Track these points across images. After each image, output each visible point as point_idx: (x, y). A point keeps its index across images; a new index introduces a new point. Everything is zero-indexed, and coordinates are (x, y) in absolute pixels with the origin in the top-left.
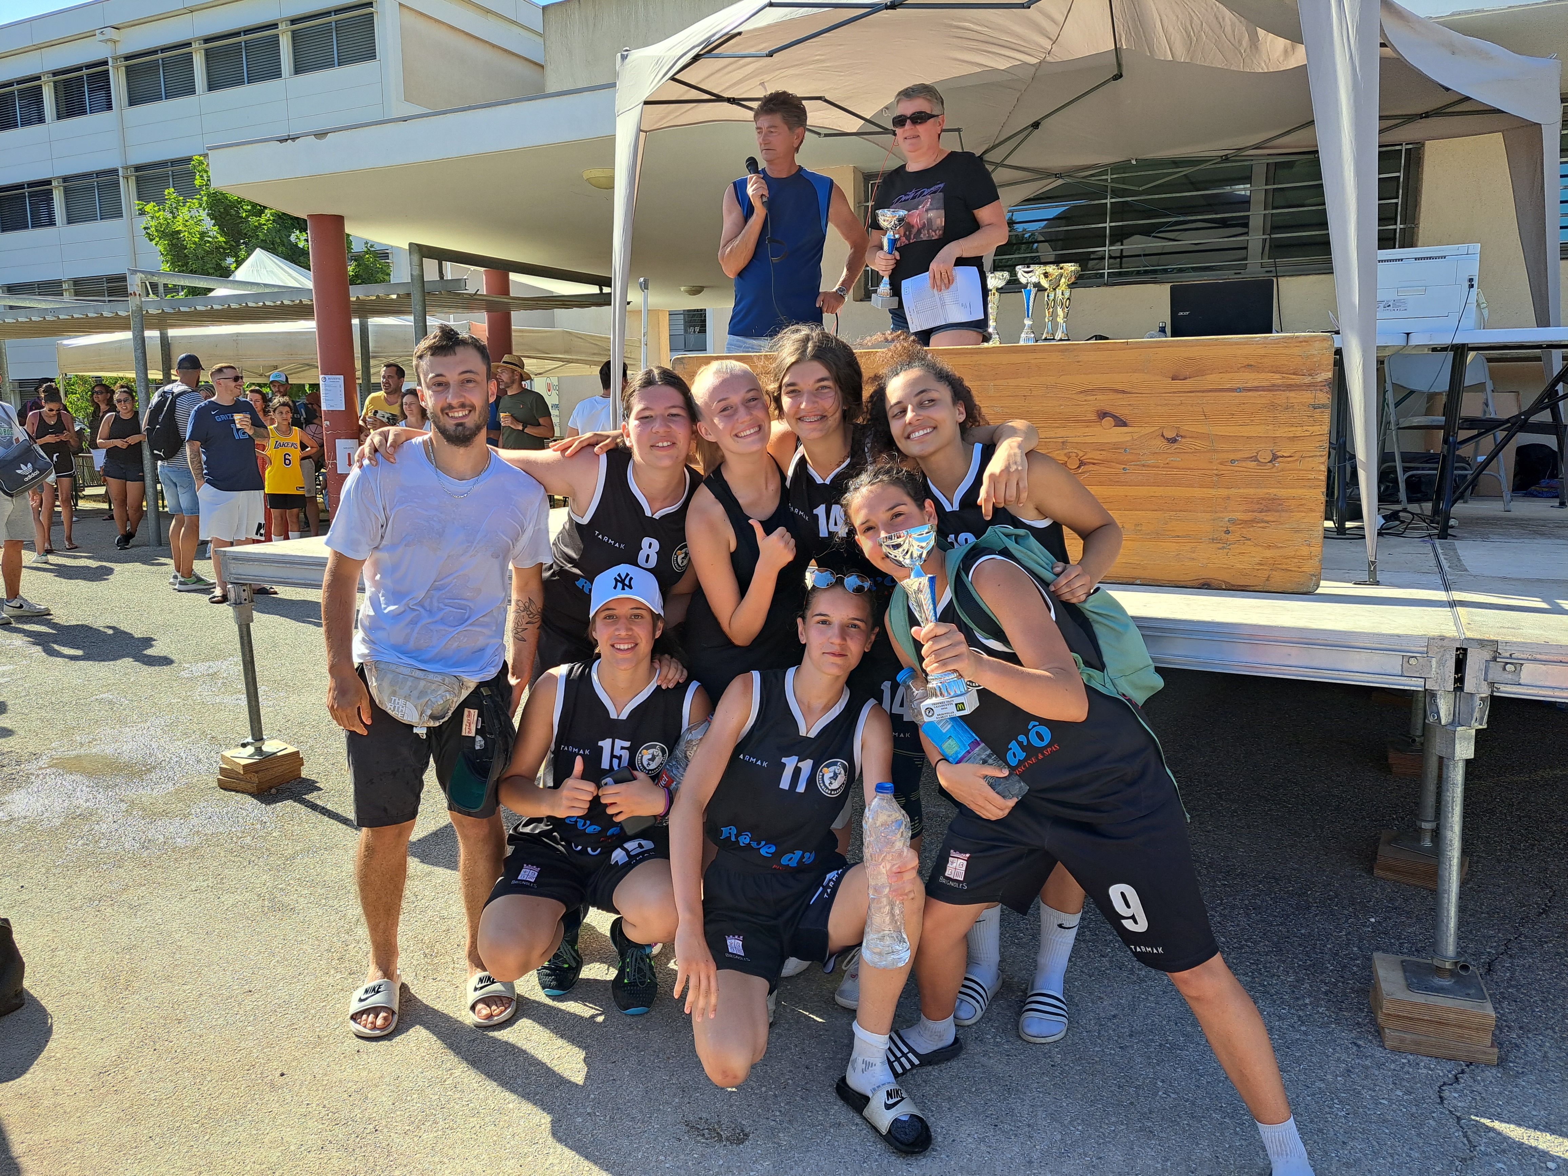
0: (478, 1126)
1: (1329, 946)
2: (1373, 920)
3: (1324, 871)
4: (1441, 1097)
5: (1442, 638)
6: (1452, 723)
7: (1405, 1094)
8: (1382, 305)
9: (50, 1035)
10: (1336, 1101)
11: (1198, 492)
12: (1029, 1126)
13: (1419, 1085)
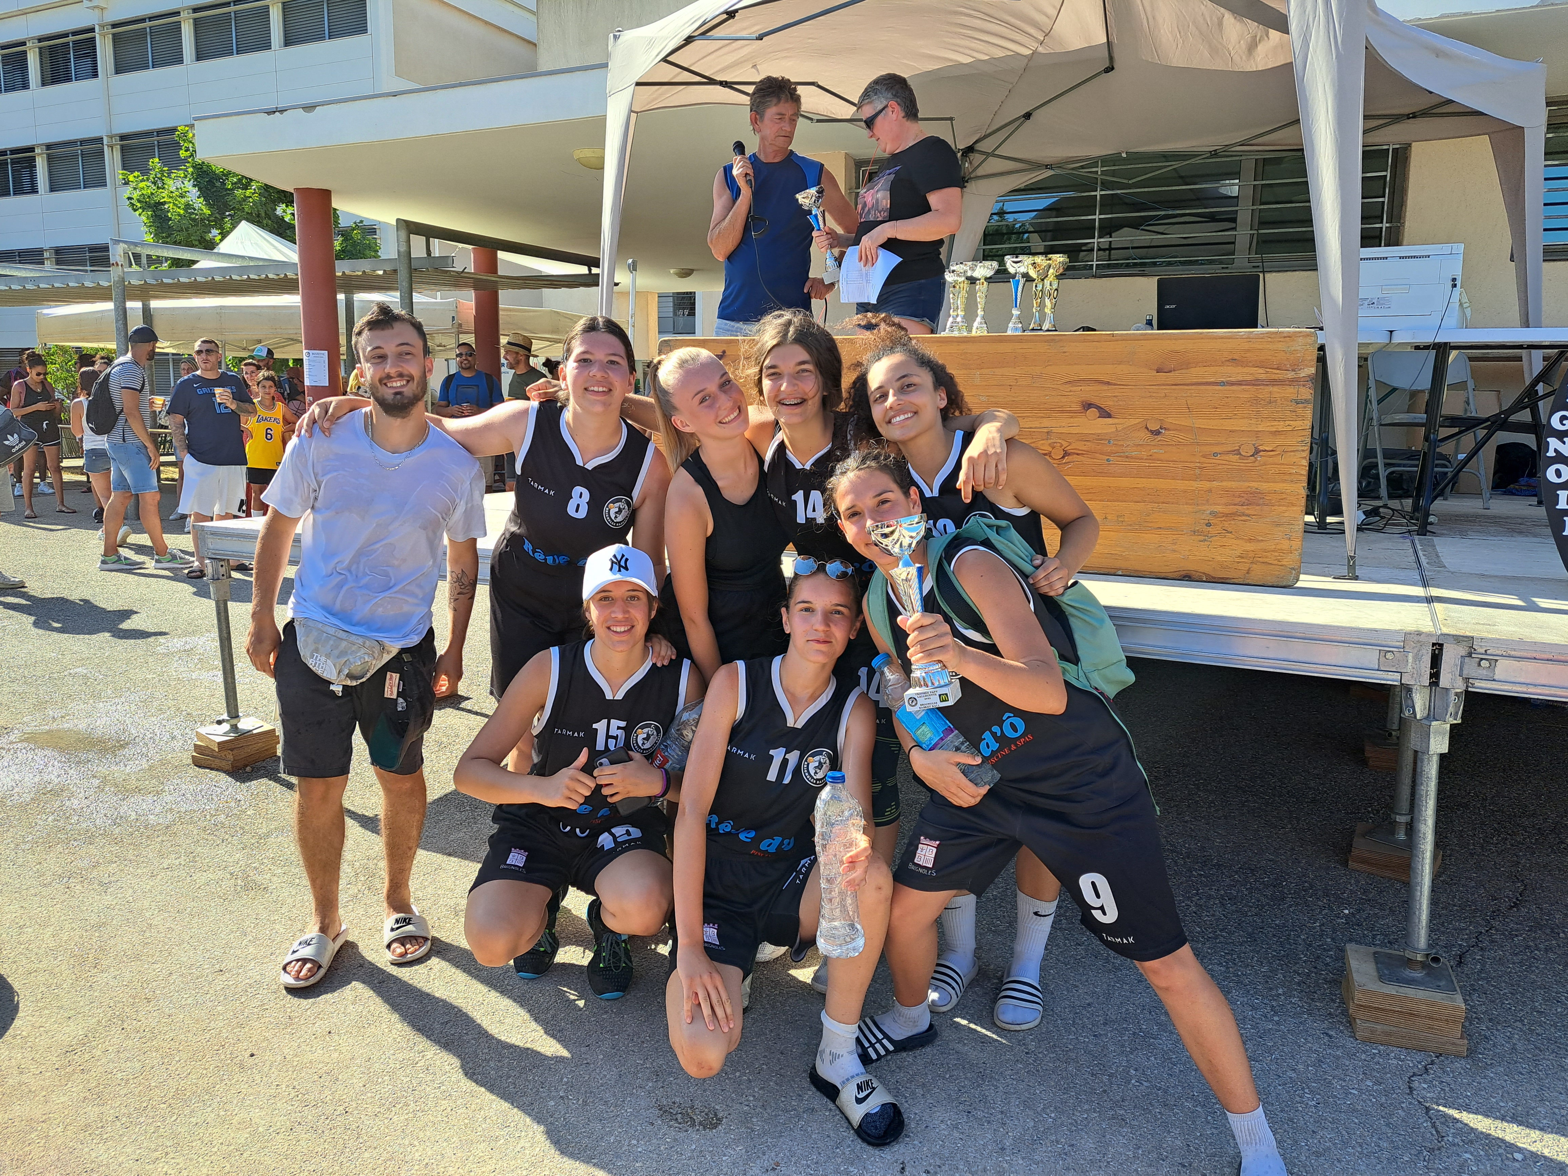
0: (450, 1109)
1: (1302, 937)
2: (1347, 912)
3: (1299, 862)
4: (1410, 1088)
5: (1419, 634)
6: (1428, 717)
7: (1375, 1084)
8: (1366, 303)
9: (17, 1013)
10: (1307, 1091)
11: (1180, 485)
12: (1002, 1112)
13: (1389, 1075)
